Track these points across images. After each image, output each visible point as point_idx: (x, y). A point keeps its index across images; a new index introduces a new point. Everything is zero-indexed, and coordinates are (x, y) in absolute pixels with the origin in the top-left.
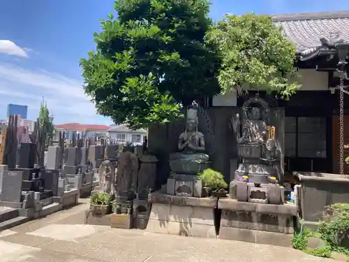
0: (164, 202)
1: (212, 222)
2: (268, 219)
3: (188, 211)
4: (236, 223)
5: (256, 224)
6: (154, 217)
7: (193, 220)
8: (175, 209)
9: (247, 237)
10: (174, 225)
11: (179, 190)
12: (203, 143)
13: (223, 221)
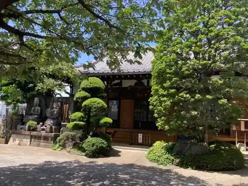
0: (16, 133)
1: (29, 140)
2: (46, 138)
3: (22, 136)
4: (36, 140)
5: (42, 141)
6: (11, 139)
7: (24, 140)
8: (19, 136)
9: (39, 145)
10: (17, 142)
11: (21, 129)
12: (39, 111)
13: (33, 140)
